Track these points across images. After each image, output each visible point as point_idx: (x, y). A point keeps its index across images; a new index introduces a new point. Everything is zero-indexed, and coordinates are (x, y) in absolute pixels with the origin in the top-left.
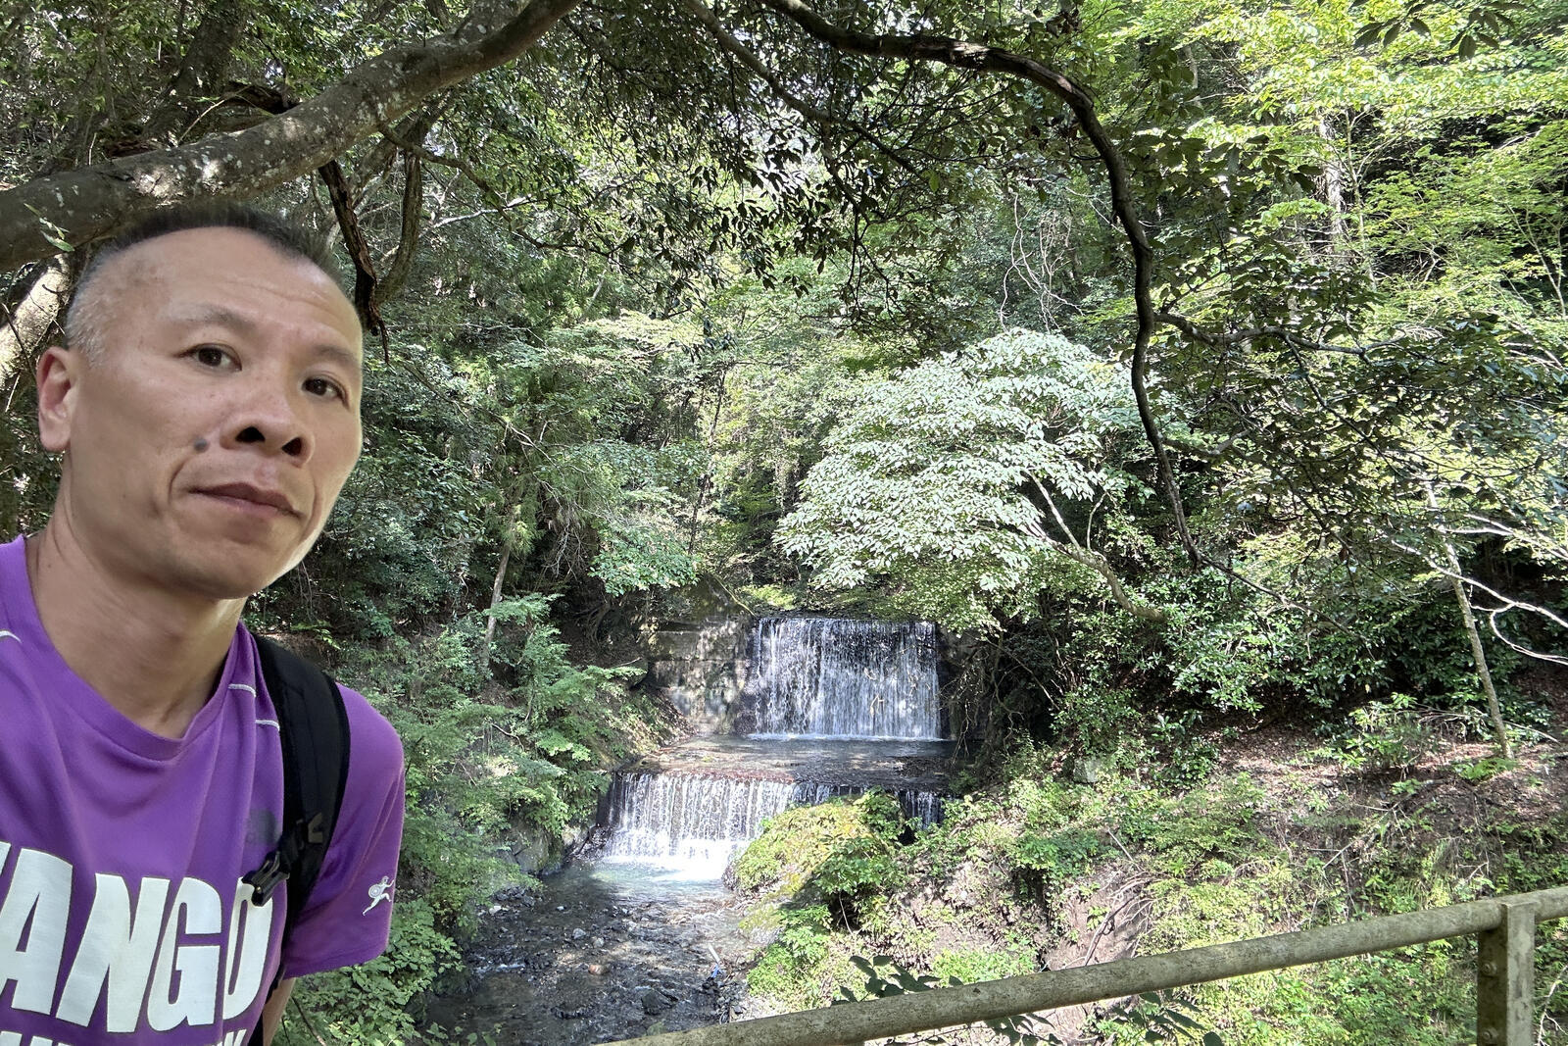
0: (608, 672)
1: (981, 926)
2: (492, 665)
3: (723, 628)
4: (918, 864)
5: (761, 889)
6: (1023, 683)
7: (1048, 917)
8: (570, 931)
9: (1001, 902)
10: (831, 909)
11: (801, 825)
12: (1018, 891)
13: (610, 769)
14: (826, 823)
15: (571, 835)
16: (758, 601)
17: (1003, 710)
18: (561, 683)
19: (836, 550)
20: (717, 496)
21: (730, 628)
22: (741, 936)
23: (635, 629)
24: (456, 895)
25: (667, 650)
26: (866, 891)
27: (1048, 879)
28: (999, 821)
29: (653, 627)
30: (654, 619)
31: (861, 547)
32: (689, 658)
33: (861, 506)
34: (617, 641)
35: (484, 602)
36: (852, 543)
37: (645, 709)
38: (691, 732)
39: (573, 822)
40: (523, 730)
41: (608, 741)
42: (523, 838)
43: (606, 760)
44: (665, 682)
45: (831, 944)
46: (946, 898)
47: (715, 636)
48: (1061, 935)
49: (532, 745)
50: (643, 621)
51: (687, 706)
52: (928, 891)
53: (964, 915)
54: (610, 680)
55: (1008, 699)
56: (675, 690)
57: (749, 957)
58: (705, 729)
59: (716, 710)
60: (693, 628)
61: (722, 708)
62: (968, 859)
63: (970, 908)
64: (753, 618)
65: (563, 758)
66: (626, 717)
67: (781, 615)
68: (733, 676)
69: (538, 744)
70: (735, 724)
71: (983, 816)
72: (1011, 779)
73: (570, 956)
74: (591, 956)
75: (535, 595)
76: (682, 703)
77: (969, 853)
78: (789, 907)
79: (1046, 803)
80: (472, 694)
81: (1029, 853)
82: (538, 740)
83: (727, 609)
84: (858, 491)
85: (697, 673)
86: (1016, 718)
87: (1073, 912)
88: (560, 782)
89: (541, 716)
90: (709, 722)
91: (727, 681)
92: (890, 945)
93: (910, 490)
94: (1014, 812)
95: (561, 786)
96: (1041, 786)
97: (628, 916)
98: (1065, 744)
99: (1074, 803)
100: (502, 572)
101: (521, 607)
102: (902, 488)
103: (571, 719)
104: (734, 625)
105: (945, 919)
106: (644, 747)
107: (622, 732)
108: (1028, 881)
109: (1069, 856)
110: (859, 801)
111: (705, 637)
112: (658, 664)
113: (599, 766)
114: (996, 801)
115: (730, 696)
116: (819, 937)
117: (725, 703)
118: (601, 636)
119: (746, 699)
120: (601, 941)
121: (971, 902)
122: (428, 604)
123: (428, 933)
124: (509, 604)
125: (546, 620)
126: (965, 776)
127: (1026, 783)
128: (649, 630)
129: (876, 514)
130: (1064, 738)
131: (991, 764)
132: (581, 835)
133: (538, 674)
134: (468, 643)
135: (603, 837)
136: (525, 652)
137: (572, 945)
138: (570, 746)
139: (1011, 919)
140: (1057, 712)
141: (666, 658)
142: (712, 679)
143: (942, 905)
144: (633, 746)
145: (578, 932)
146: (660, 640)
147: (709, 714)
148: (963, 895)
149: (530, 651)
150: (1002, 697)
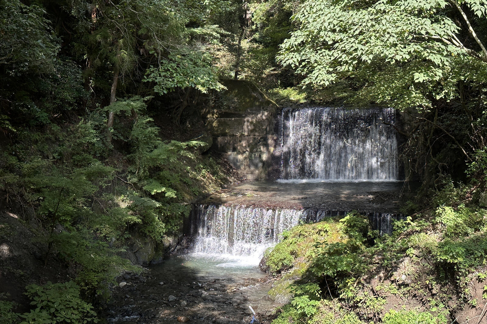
0: (184, 144)
1: (415, 296)
2: (113, 141)
3: (259, 116)
4: (376, 259)
5: (283, 272)
6: (449, 145)
7: (457, 290)
8: (167, 297)
9: (427, 282)
10: (320, 286)
11: (307, 234)
12: (438, 275)
13: (190, 202)
14: (322, 233)
15: (169, 240)
16: (283, 98)
17: (436, 163)
18: (156, 152)
19: (316, 61)
20: (256, 30)
21: (264, 115)
22: (269, 299)
23: (204, 118)
24: (94, 278)
25: (224, 130)
26: (343, 275)
27: (458, 268)
28: (429, 232)
29: (215, 116)
30: (215, 111)
31: (333, 58)
32: (238, 134)
33: (334, 31)
34: (193, 125)
35: (106, 102)
36: (327, 56)
37: (212, 167)
38: (241, 180)
39: (169, 234)
40: (135, 180)
41: (189, 186)
42: (139, 243)
43: (187, 197)
44: (224, 149)
45: (321, 305)
46: (392, 279)
47: (254, 120)
48: (466, 302)
49: (141, 189)
50: (209, 113)
51: (238, 164)
52: (381, 275)
53: (404, 290)
54: (185, 149)
55: (440, 155)
56: (231, 154)
57: (273, 311)
58: (250, 177)
59: (256, 166)
60: (240, 116)
61: (260, 165)
62: (407, 256)
63: (407, 285)
64: (278, 108)
65: (159, 197)
66: (200, 171)
67: (297, 106)
68: (267, 145)
69: (144, 188)
70: (269, 174)
71: (418, 229)
72: (438, 206)
73: (166, 312)
74: (180, 311)
75: (137, 97)
76: (235, 161)
77: (408, 252)
78: (298, 283)
79: (460, 220)
80: (102, 158)
81: (446, 253)
82: (144, 186)
83: (261, 103)
84: (331, 20)
85: (244, 143)
86: (443, 168)
87: (474, 288)
88: (159, 211)
89: (145, 171)
90: (252, 173)
91: (262, 149)
92: (357, 307)
93: (367, 17)
94: (439, 226)
95: (160, 212)
96: (457, 211)
97: (202, 288)
98: (475, 184)
99: (478, 220)
100: (115, 84)
101: (128, 105)
102: (361, 16)
103: (165, 173)
104: (266, 114)
105: (392, 291)
106: (211, 189)
107: (198, 180)
108: (445, 269)
109: (473, 254)
110: (343, 220)
111: (248, 121)
112: (220, 139)
113: (183, 200)
114: (427, 220)
115: (265, 157)
116: (313, 302)
117: (262, 161)
118: (183, 122)
119: (274, 159)
120: (185, 303)
121: (409, 282)
122: (71, 105)
123: (76, 301)
124: (121, 103)
125: (144, 112)
126: (410, 204)
127: (447, 208)
128: (213, 118)
129: (342, 36)
130: (474, 179)
131: (427, 196)
132: (174, 241)
133: (142, 145)
134: (96, 128)
135: (187, 242)
136: (133, 133)
137: (168, 305)
138: (164, 189)
139: (434, 292)
140: (470, 162)
141: (224, 135)
142: (253, 147)
143: (390, 283)
144: (205, 188)
145: (172, 298)
146: (220, 123)
147: (252, 168)
148: (404, 277)
149: (136, 132)
150: (434, 155)
